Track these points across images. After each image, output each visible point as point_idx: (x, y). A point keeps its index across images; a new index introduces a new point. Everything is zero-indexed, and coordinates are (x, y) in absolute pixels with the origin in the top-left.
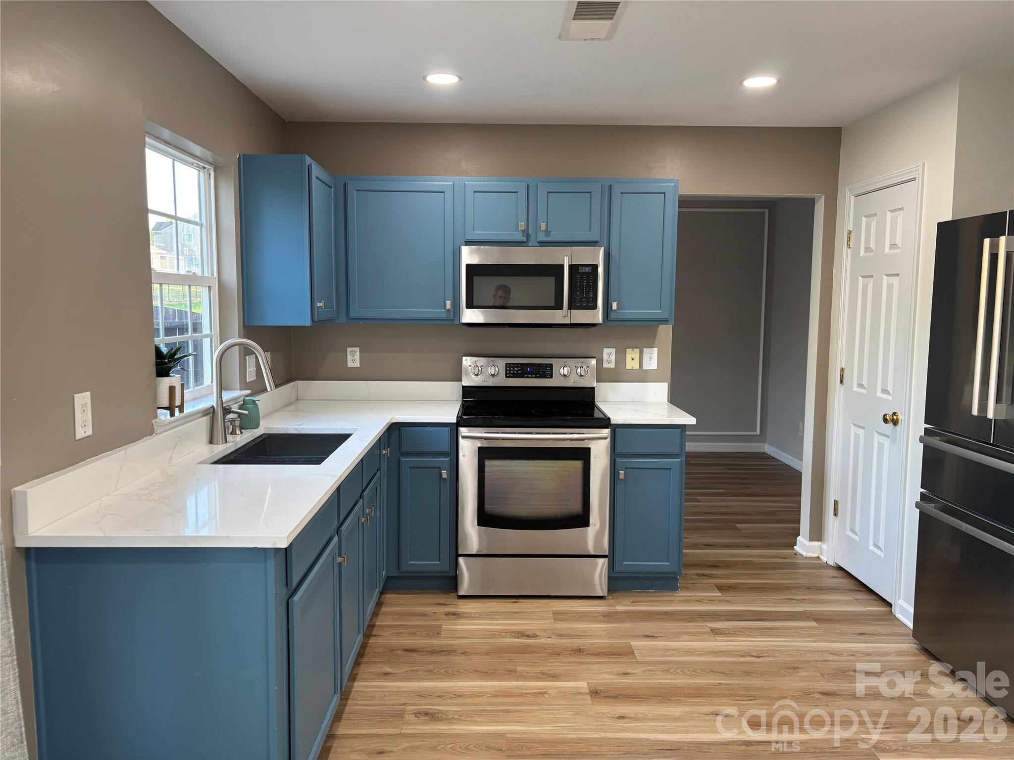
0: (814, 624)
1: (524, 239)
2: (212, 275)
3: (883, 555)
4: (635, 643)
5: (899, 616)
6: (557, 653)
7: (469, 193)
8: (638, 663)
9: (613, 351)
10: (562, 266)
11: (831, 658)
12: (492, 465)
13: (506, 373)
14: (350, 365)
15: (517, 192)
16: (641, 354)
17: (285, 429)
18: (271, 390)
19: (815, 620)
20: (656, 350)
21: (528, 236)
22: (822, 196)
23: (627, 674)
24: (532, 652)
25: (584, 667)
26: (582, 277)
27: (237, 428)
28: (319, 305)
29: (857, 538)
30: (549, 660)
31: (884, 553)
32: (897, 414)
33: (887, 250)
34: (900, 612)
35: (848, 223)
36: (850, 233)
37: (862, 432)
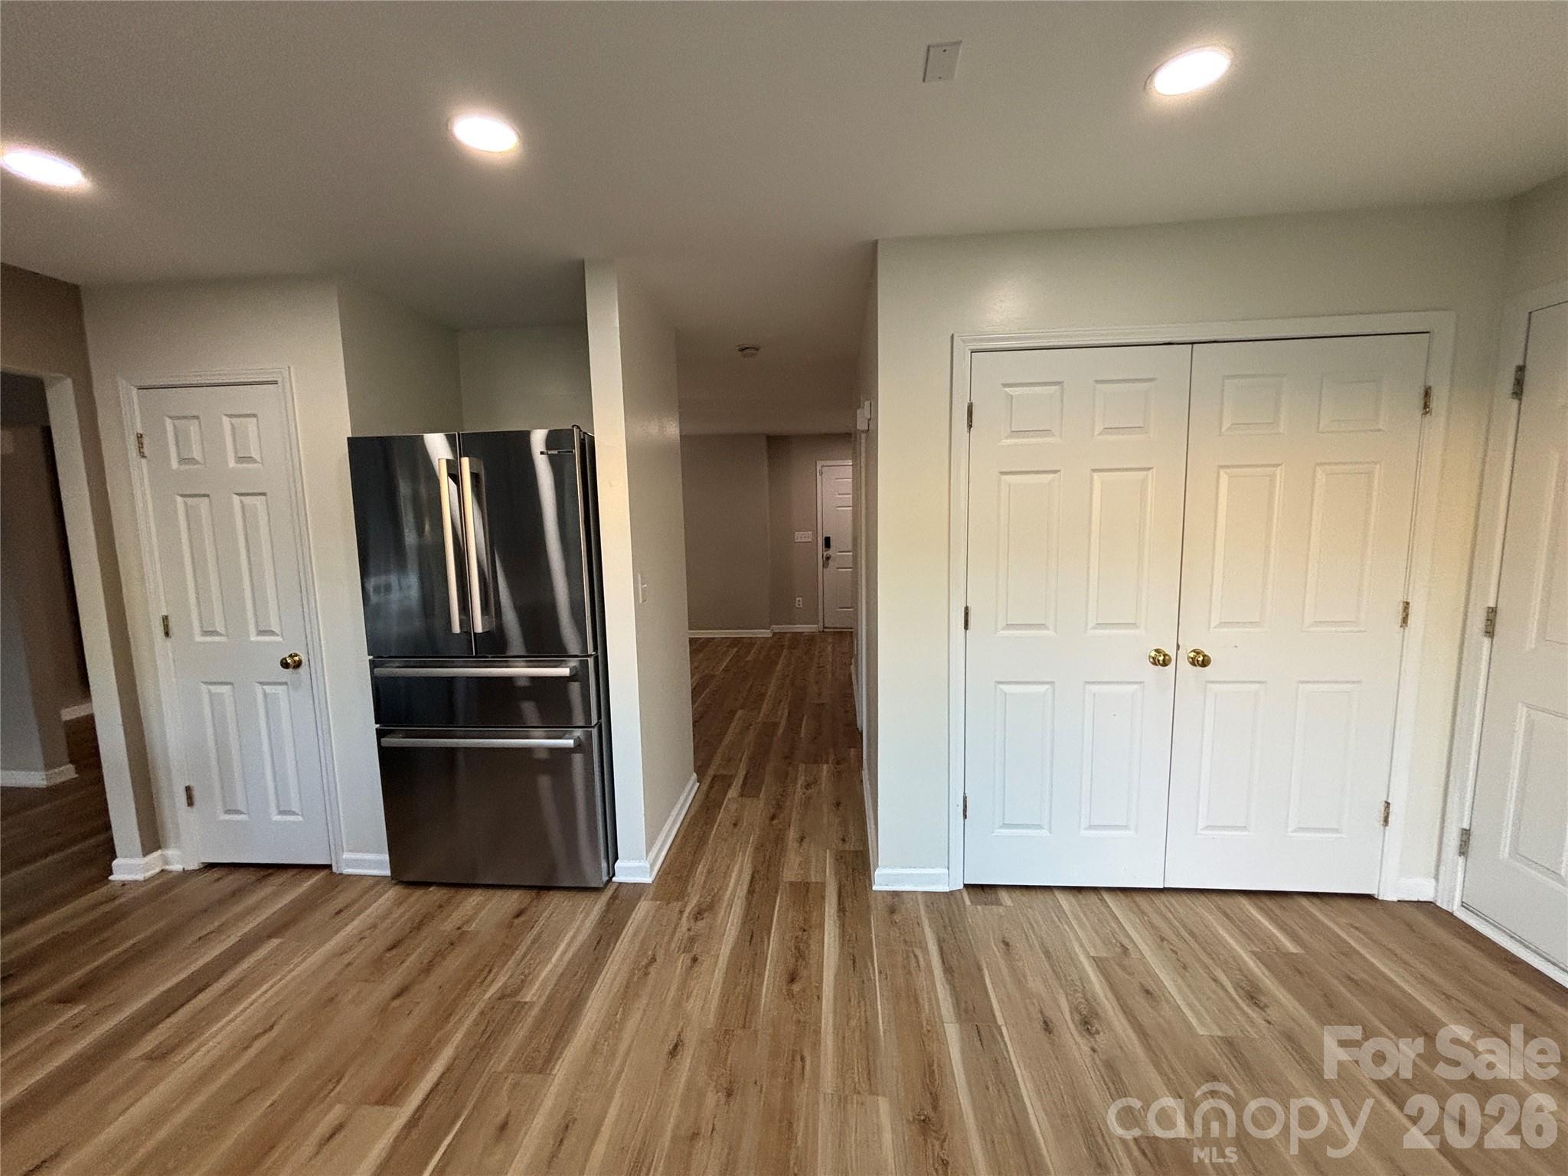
0: (275, 942)
3: (300, 818)
5: (347, 871)
11: (347, 958)
19: (269, 937)
22: (65, 379)
29: (243, 817)
31: (302, 815)
32: (296, 655)
33: (232, 464)
34: (348, 866)
35: (133, 425)
36: (140, 437)
37: (225, 690)
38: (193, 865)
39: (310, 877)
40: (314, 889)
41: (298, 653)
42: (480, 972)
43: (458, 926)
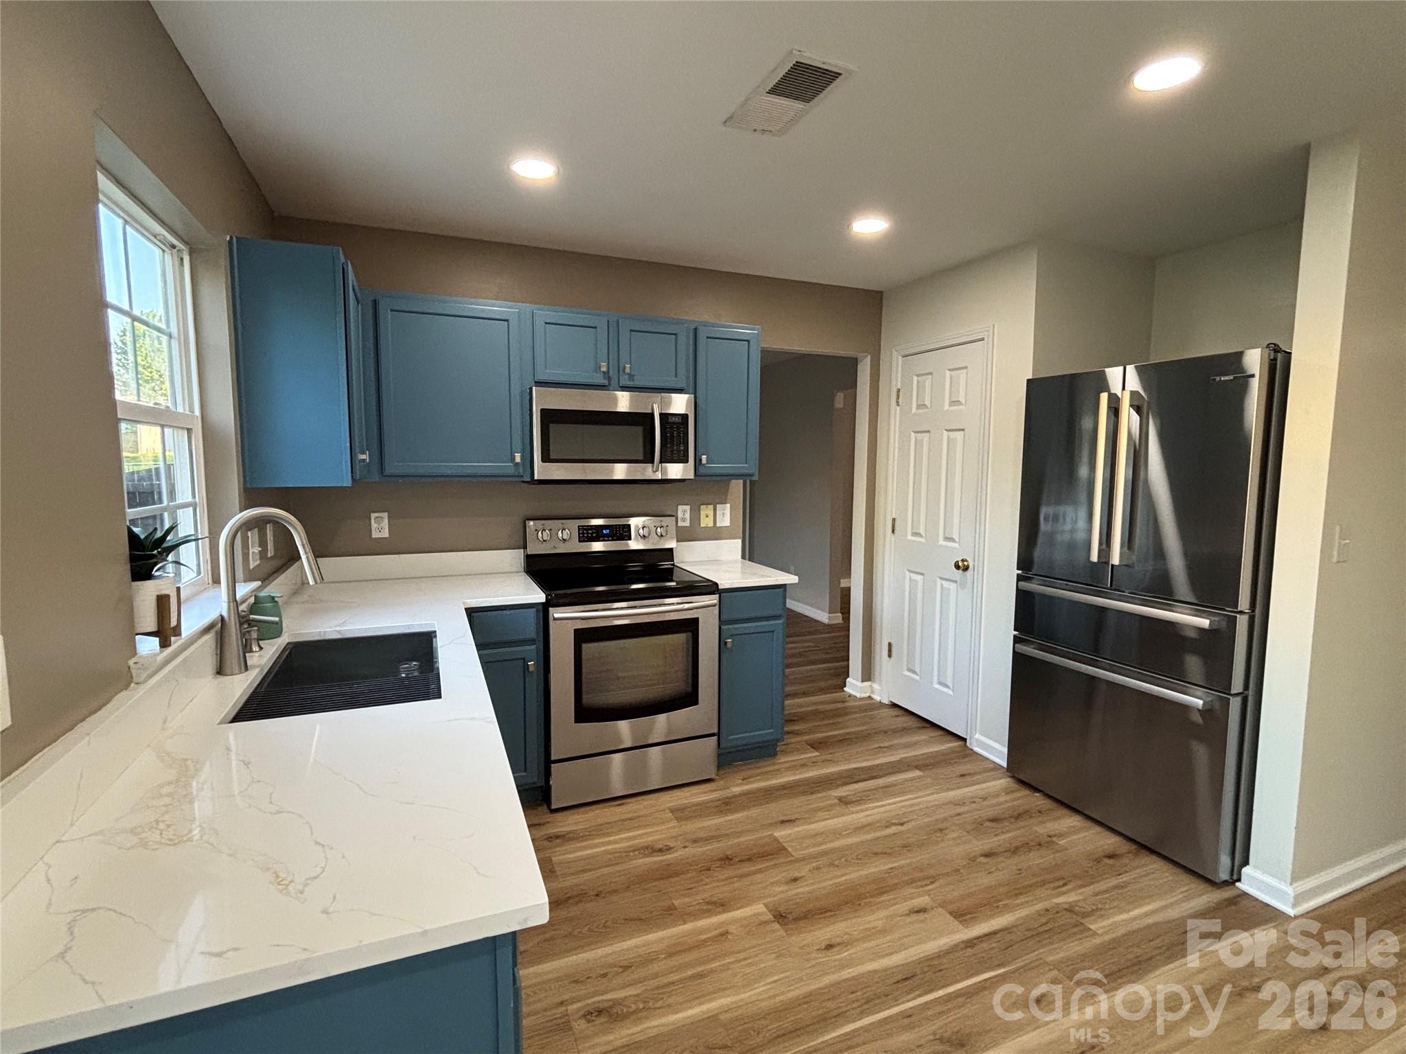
0: (917, 773)
1: (606, 382)
2: (192, 410)
3: (951, 693)
4: (781, 833)
5: (976, 749)
6: (706, 868)
7: (539, 324)
8: (797, 861)
9: (688, 508)
10: (652, 415)
11: (960, 809)
12: (589, 648)
13: (579, 537)
14: (375, 535)
15: (595, 328)
16: (715, 510)
17: (322, 634)
18: (316, 583)
19: (917, 767)
20: (728, 506)
21: (609, 379)
22: (868, 356)
23: (795, 880)
24: (677, 874)
25: (747, 881)
26: (672, 428)
27: (253, 642)
28: (363, 457)
29: (917, 678)
30: (702, 880)
31: (953, 691)
32: (966, 561)
33: (946, 407)
34: (978, 746)
35: (897, 384)
36: (899, 391)
37: (919, 578)
38: (886, 701)
39: (950, 741)
40: (952, 751)
41: (968, 559)
42: (1057, 878)
43: (1050, 834)
